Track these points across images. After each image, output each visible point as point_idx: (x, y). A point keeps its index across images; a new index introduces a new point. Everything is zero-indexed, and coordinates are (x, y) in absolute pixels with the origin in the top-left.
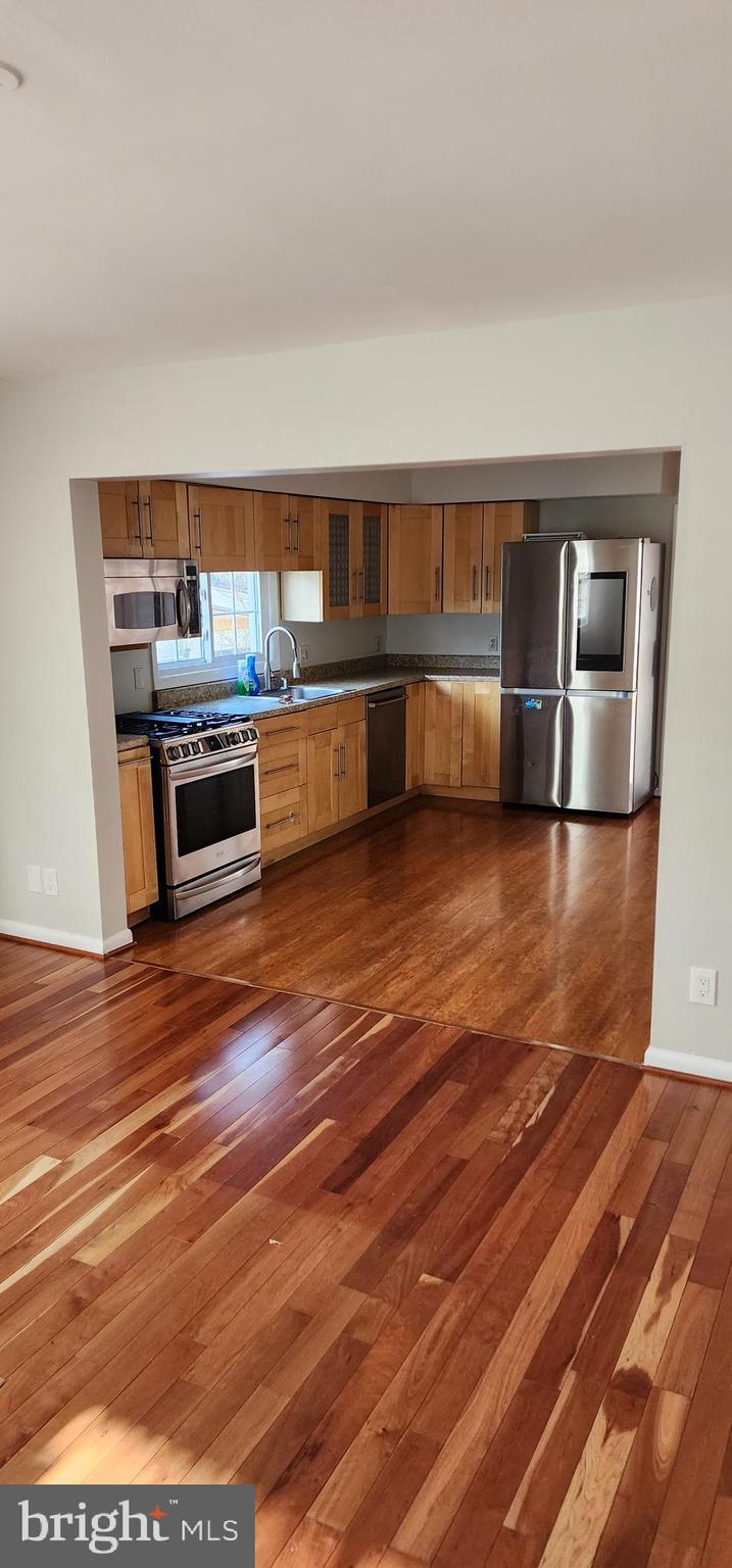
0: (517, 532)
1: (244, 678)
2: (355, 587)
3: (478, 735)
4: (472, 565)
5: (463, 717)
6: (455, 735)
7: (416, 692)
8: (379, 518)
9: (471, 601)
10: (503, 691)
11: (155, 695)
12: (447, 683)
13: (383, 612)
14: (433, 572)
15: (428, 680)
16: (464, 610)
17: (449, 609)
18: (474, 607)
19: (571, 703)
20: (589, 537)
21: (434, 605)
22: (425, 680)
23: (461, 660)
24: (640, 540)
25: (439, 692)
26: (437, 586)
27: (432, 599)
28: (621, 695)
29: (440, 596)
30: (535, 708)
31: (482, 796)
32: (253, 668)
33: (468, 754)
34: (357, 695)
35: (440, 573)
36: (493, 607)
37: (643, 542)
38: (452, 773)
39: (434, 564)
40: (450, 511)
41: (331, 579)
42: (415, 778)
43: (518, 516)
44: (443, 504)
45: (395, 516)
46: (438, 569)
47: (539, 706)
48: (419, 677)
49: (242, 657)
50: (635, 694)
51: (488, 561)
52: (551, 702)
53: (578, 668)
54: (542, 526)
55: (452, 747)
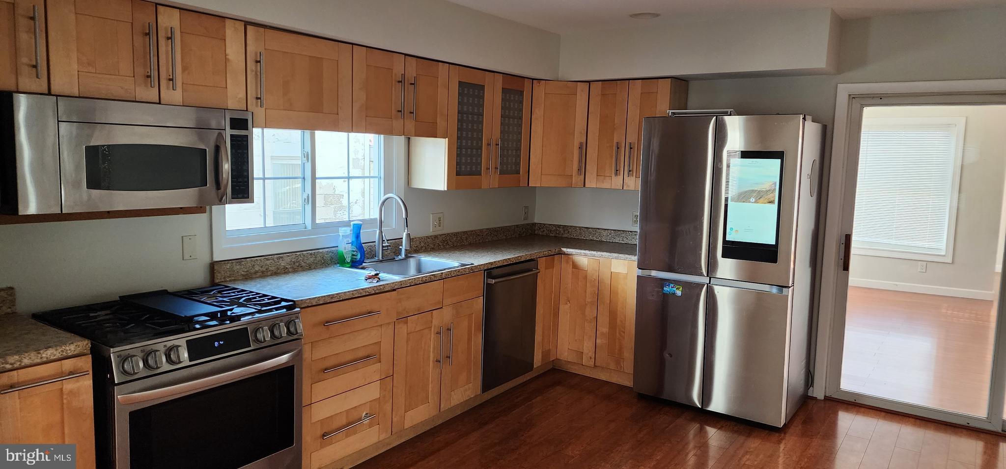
0: (664, 108)
1: (345, 247)
2: (489, 158)
3: (613, 315)
4: (615, 141)
5: (598, 295)
6: (590, 312)
7: (550, 266)
8: (522, 93)
9: (613, 175)
10: (641, 272)
11: (213, 266)
12: (583, 258)
13: (523, 183)
14: (576, 145)
15: (564, 254)
16: (606, 185)
17: (591, 183)
18: (616, 182)
19: (716, 292)
20: (739, 113)
21: (577, 179)
22: (561, 253)
23: (605, 233)
24: (802, 117)
25: (575, 266)
26: (580, 161)
27: (575, 172)
28: (774, 290)
29: (582, 169)
30: (674, 294)
31: (616, 379)
32: (358, 236)
33: (602, 334)
34: (473, 270)
35: (583, 148)
36: (634, 184)
37: (804, 119)
38: (585, 351)
39: (579, 138)
40: (596, 89)
41: (460, 148)
42: (546, 354)
43: (664, 92)
44: (589, 82)
45: (540, 91)
46: (581, 144)
47: (679, 293)
48: (554, 250)
49: (347, 224)
50: (791, 289)
51: (632, 138)
52: (693, 289)
53: (724, 255)
54: (689, 104)
55: (586, 324)
